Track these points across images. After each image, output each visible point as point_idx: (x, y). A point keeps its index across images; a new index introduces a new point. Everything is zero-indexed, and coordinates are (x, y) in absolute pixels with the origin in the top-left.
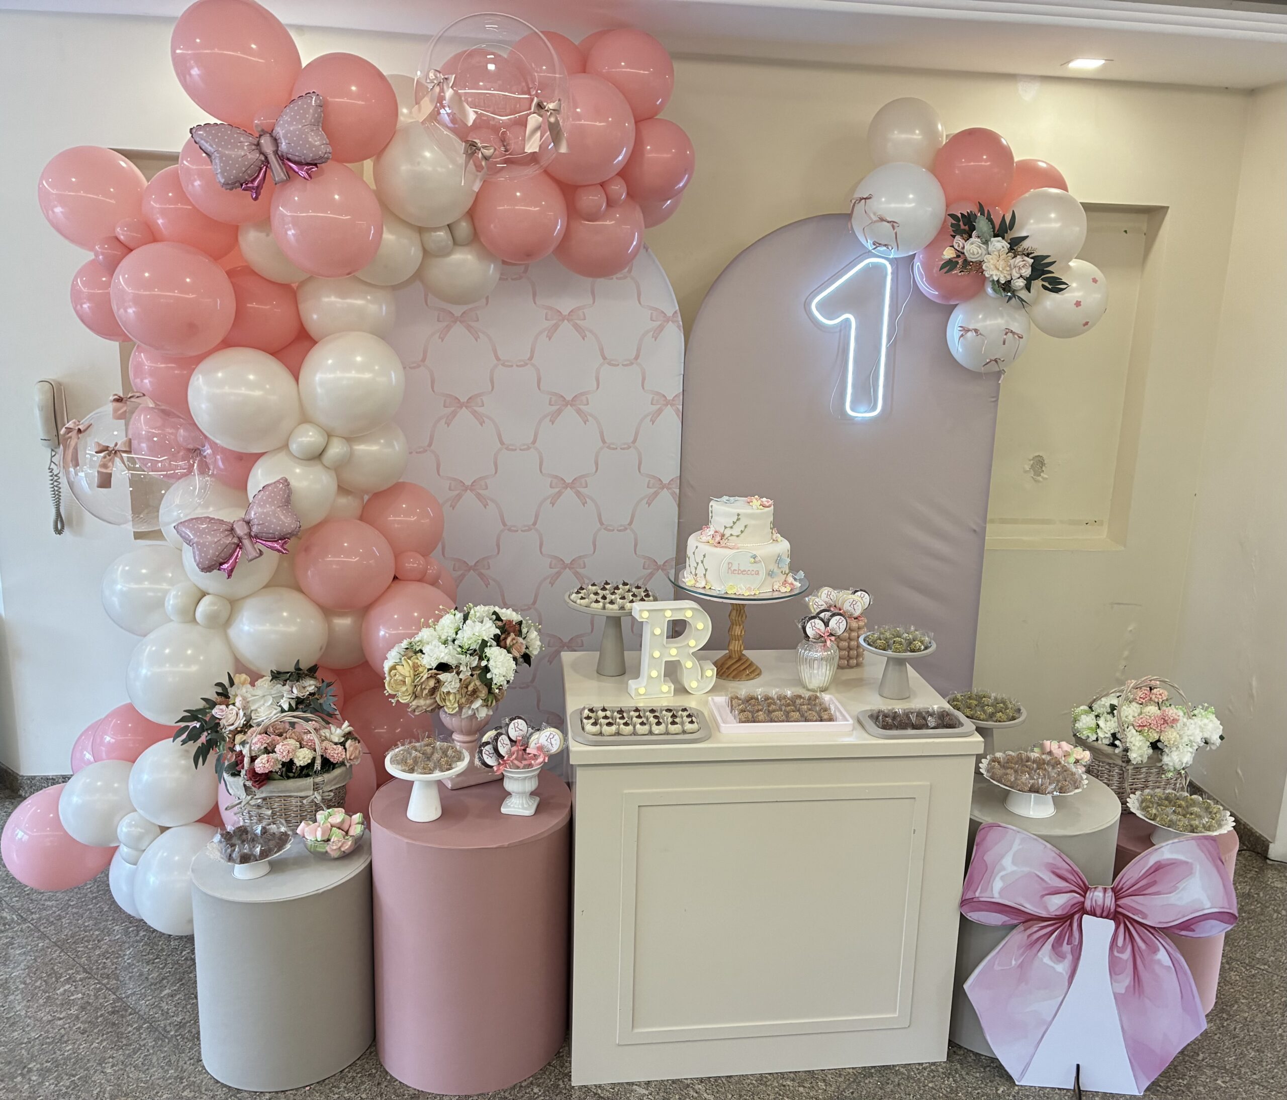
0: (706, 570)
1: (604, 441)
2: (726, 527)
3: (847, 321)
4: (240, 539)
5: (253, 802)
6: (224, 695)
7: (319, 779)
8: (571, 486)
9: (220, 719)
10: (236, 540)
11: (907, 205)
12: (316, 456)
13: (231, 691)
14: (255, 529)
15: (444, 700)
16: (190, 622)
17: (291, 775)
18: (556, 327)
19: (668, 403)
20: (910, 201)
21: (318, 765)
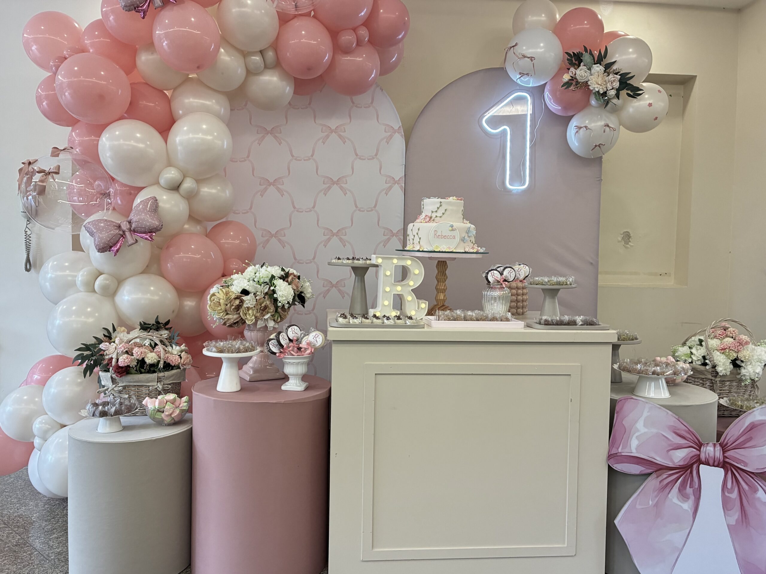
0: (420, 239)
1: (356, 207)
2: (432, 212)
3: (505, 130)
4: (124, 232)
5: (116, 389)
6: (109, 337)
7: (161, 374)
8: (337, 234)
9: (104, 351)
10: (121, 233)
11: (539, 50)
12: (176, 188)
13: (113, 335)
14: (133, 226)
15: (246, 314)
16: (92, 292)
17: (143, 370)
18: (328, 136)
19: (395, 182)
20: (541, 48)
21: (161, 365)
